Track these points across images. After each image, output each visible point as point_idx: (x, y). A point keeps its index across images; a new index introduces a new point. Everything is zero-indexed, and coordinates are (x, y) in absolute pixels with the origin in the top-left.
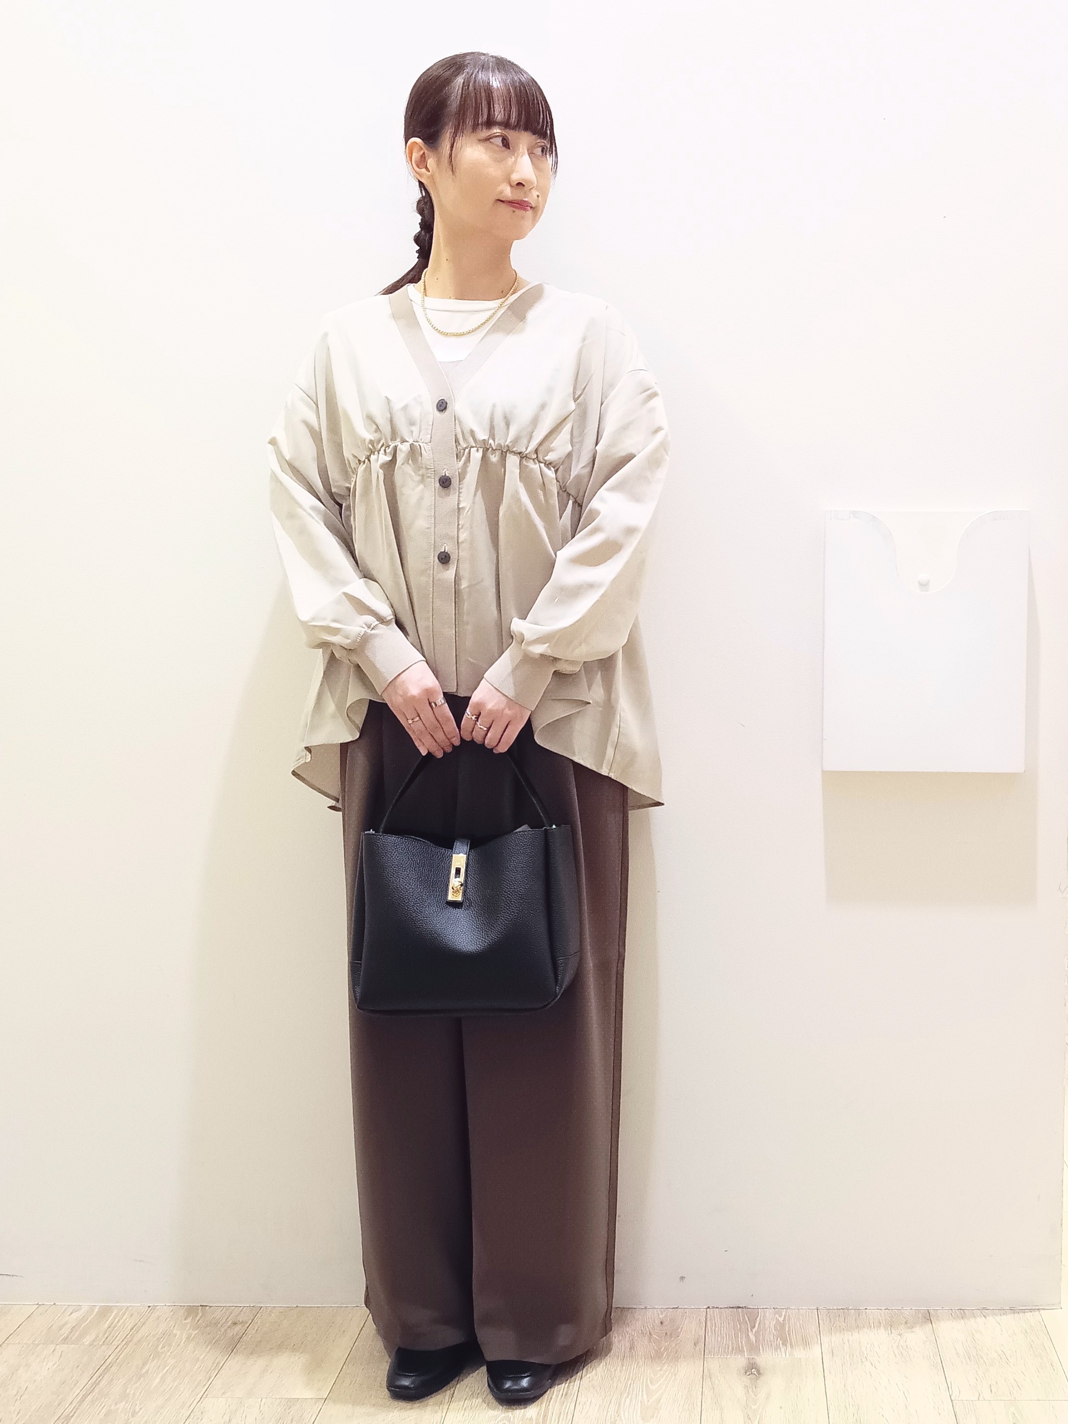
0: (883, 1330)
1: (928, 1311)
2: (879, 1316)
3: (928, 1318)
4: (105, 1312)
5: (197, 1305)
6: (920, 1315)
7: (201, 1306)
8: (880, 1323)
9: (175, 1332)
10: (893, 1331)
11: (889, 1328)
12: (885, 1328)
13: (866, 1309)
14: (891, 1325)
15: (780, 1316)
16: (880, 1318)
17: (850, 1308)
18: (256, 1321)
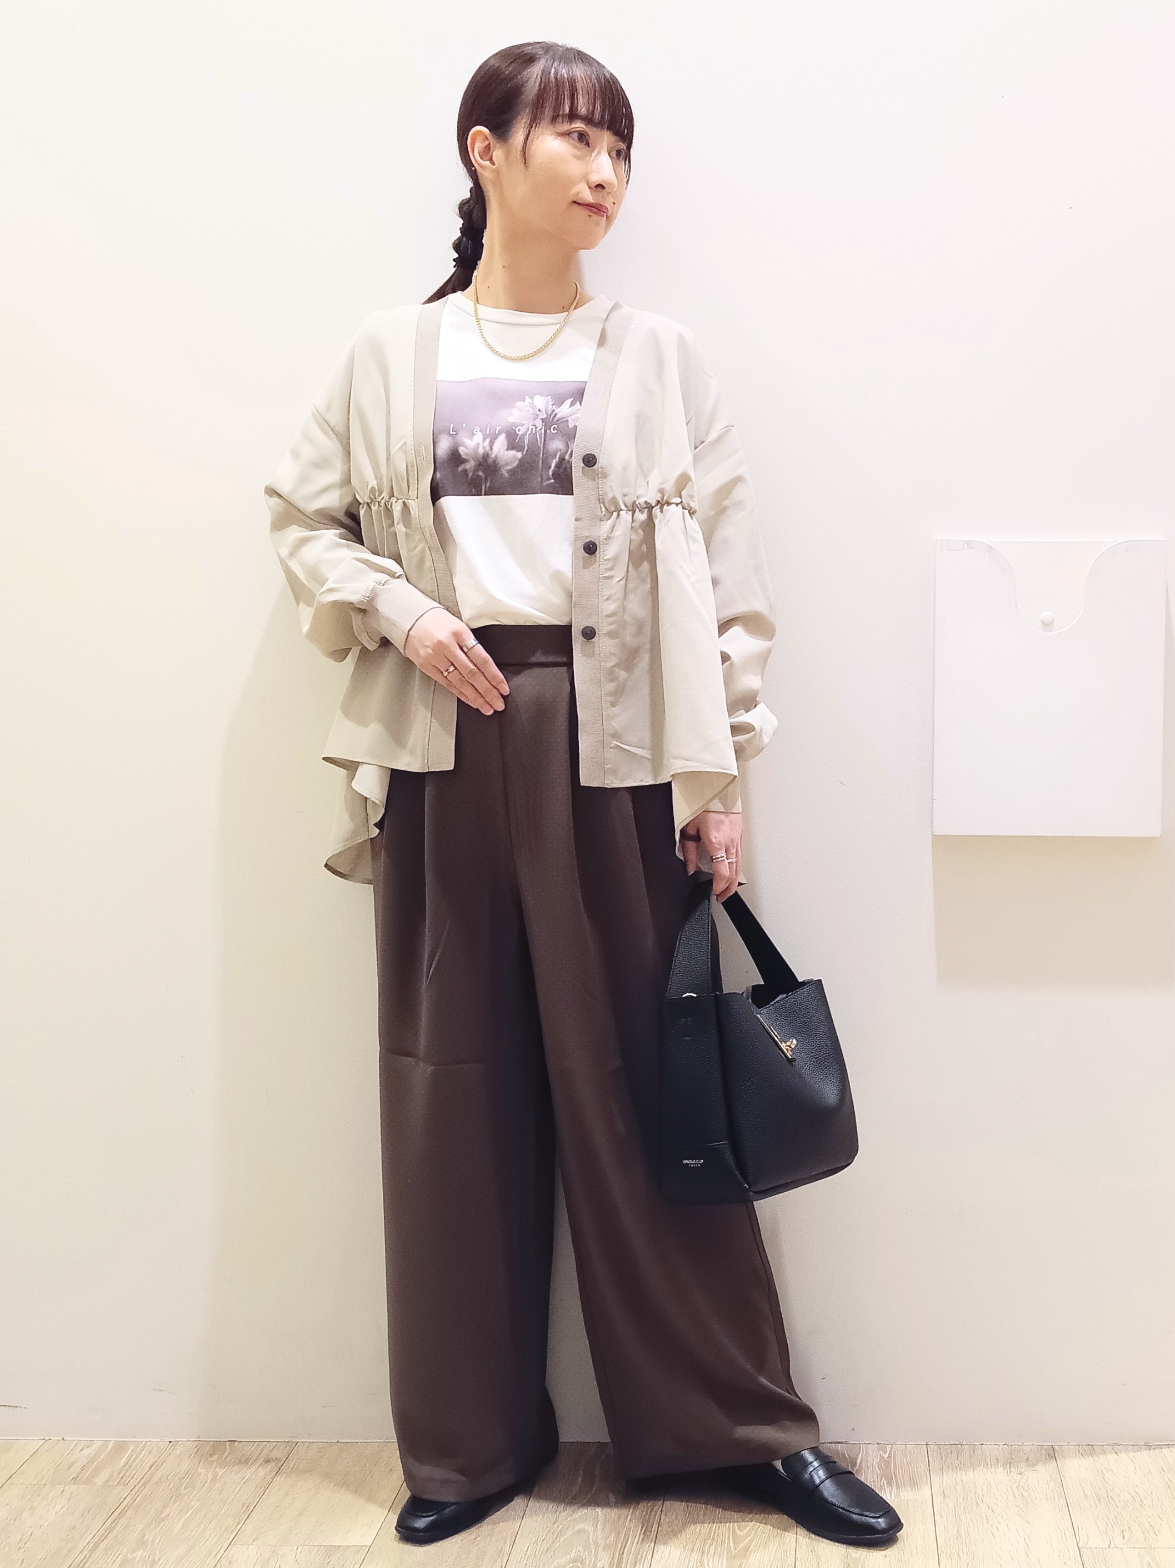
0: (1001, 1469)
1: (1052, 1447)
2: (997, 1452)
3: (1052, 1454)
4: (120, 1448)
5: (225, 1440)
6: (1044, 1452)
7: (229, 1441)
8: (998, 1460)
9: (199, 1470)
10: (1012, 1470)
11: (1008, 1466)
12: (1004, 1466)
13: (982, 1444)
14: (1010, 1463)
15: (885, 1453)
16: (998, 1455)
17: (964, 1443)
18: (292, 1458)
